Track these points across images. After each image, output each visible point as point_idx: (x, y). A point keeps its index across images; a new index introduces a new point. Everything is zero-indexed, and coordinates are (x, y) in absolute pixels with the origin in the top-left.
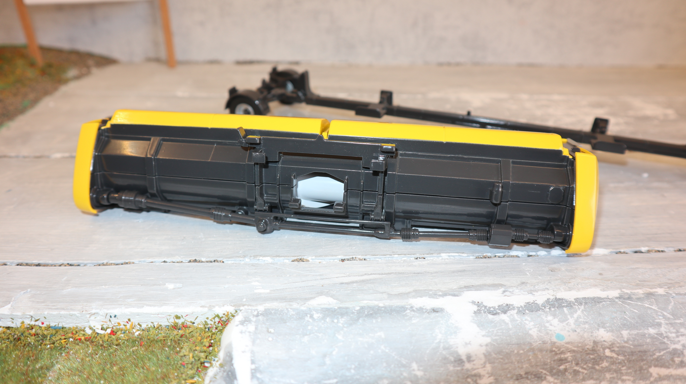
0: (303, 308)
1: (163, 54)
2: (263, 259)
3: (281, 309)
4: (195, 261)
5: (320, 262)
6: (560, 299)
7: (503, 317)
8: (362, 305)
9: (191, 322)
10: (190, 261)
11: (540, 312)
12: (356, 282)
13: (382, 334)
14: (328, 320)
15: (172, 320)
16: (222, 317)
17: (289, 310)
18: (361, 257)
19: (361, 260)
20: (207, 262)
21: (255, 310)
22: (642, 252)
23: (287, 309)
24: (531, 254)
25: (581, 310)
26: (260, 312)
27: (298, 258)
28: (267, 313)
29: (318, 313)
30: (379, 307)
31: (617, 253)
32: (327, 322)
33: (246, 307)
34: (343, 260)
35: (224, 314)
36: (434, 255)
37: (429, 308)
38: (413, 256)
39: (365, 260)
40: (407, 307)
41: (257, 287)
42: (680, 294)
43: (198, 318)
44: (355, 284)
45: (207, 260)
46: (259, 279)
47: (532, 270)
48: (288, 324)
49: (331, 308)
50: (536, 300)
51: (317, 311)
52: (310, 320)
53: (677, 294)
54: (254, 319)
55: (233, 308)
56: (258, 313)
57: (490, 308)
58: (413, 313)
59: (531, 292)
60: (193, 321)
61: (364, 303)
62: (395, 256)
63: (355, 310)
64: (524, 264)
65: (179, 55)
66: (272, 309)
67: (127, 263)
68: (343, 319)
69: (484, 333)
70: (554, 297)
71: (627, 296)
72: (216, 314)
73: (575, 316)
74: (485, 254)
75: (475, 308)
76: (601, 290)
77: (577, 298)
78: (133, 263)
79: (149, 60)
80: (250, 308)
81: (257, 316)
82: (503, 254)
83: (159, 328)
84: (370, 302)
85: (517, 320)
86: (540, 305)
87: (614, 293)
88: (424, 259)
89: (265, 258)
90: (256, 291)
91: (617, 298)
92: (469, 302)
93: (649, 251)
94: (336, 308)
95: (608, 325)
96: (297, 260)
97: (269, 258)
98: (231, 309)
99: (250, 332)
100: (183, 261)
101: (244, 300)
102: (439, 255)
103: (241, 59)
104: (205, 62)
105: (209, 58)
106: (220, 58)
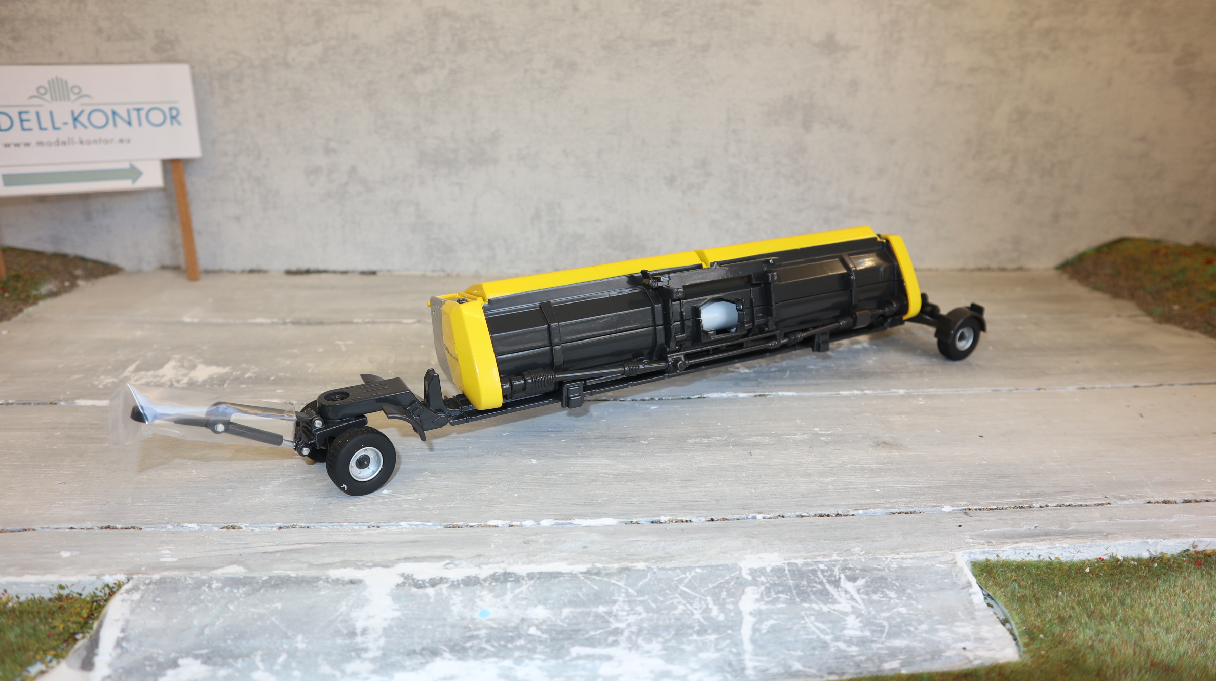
0: (204, 577)
1: (182, 261)
2: (187, 525)
3: (179, 577)
4: (108, 528)
5: (252, 530)
6: (509, 573)
7: (430, 591)
8: (272, 574)
9: (78, 594)
10: (102, 528)
11: (478, 586)
12: (282, 551)
13: (279, 606)
14: (226, 590)
15: (56, 591)
16: (113, 587)
17: (188, 578)
18: (303, 525)
19: (303, 528)
20: (122, 529)
21: (148, 579)
22: (660, 523)
23: (186, 578)
24: (514, 524)
25: (528, 585)
26: (154, 581)
27: (229, 525)
28: (162, 581)
29: (218, 583)
30: (290, 577)
31: (626, 524)
32: (224, 592)
33: (140, 575)
34: (280, 528)
35: (115, 584)
36: (392, 523)
37: (346, 579)
38: (366, 524)
39: (308, 528)
40: (322, 577)
41: (165, 556)
42: (663, 569)
43: (86, 588)
44: (278, 554)
45: (122, 527)
46: (172, 547)
47: (501, 542)
48: (179, 593)
49: (236, 578)
50: (479, 574)
51: (218, 580)
52: (207, 590)
53: (659, 569)
54: (143, 587)
55: (125, 576)
56: (151, 581)
57: (418, 580)
58: (326, 584)
59: (479, 566)
60: (80, 591)
61: (276, 572)
62: (344, 524)
63: (261, 580)
64: (496, 535)
65: (204, 261)
66: (168, 578)
67: (26, 530)
68: (244, 589)
69: (396, 606)
70: (504, 571)
71: (595, 571)
72: (106, 583)
73: (517, 591)
74: (455, 524)
75: (401, 580)
76: (569, 564)
77: (532, 573)
78: (34, 530)
79: (164, 268)
80: (144, 576)
81: (149, 584)
82: (478, 524)
83: (41, 600)
84: (283, 571)
85: (443, 595)
86: (481, 579)
87: (583, 568)
88: (379, 527)
89: (189, 525)
90: (162, 560)
91: (581, 573)
92: (398, 574)
93: (671, 521)
94: (241, 577)
95: (551, 602)
96: (227, 528)
97: (195, 524)
98: (122, 577)
99: (132, 601)
100: (94, 528)
101: (144, 569)
102: (398, 524)
103: (294, 267)
104: (243, 272)
105: (249, 266)
106: (264, 267)
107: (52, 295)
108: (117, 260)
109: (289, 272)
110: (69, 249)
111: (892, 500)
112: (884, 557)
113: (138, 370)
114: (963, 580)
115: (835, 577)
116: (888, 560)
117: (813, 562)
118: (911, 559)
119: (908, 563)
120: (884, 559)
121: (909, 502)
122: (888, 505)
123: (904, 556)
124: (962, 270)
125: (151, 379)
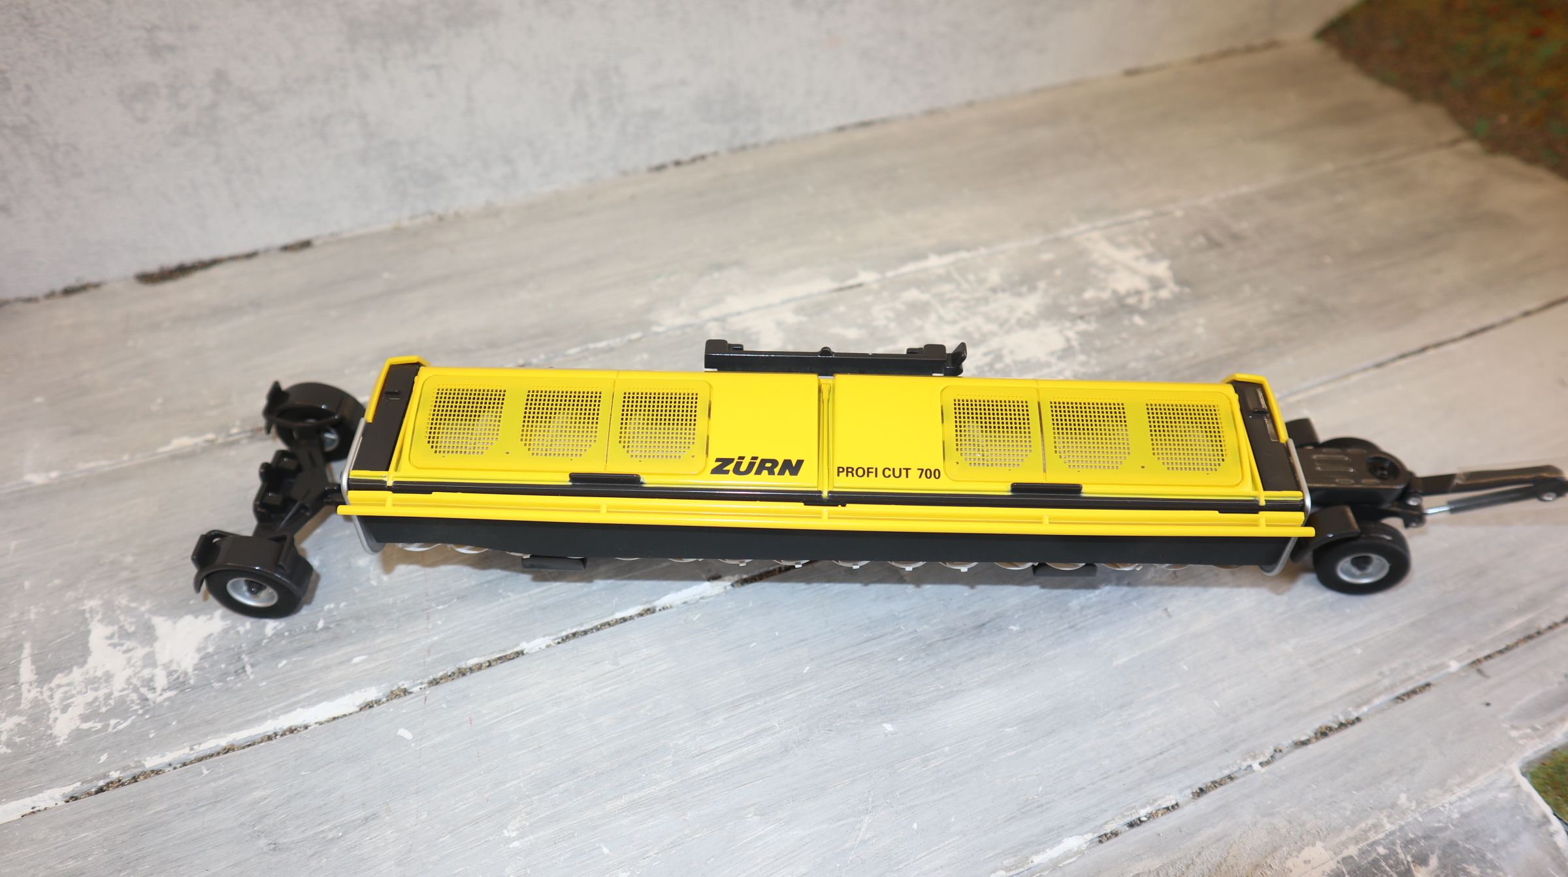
22: (1141, 823)
31: (1100, 842)
103: (152, 267)
104: (51, 295)
105: (59, 286)
106: (93, 278)
109: (147, 278)
111: (1385, 669)
112: (1440, 804)
113: (44, 673)
114: (1536, 815)
115: (1403, 864)
116: (1447, 809)
117: (1368, 845)
118: (1469, 796)
119: (1469, 804)
120: (1442, 809)
121: (1406, 666)
122: (1386, 682)
123: (1460, 792)
124: (1200, 60)
125: (91, 696)
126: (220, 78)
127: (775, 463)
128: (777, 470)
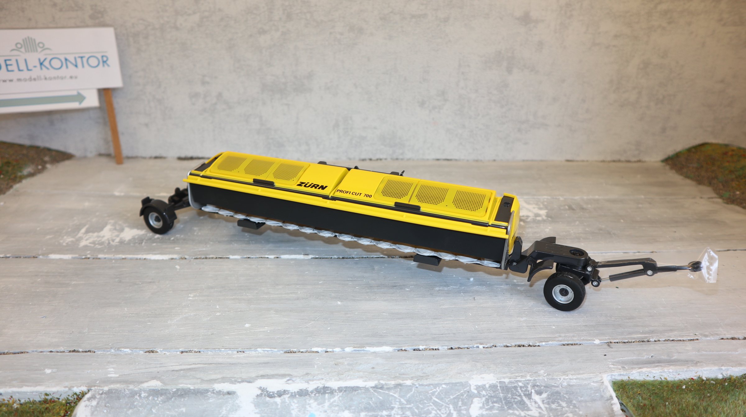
0: (136, 389)
1: (112, 151)
2: (124, 350)
3: (120, 389)
4: (74, 351)
5: (164, 354)
6: (327, 387)
7: (278, 400)
8: (178, 387)
9: (57, 398)
10: (70, 352)
11: (307, 397)
12: (184, 370)
13: (184, 410)
14: (150, 398)
15: (43, 397)
16: (79, 395)
17: (126, 390)
18: (196, 350)
19: (196, 352)
20: (83, 352)
21: (101, 390)
22: (420, 350)
23: (124, 389)
24: (328, 350)
25: (339, 396)
26: (104, 392)
27: (150, 350)
28: (110, 392)
29: (145, 393)
30: (190, 389)
31: (398, 351)
32: (149, 400)
33: (96, 388)
34: (182, 352)
35: (80, 393)
36: (252, 349)
37: (225, 391)
38: (236, 350)
39: (199, 352)
40: (210, 390)
41: (111, 373)
42: (422, 385)
43: (62, 395)
44: (182, 372)
45: (83, 350)
46: (115, 366)
47: (321, 364)
48: (121, 400)
49: (156, 389)
50: (308, 388)
51: (145, 391)
52: (138, 398)
53: (420, 385)
54: (98, 397)
55: (87, 388)
56: (103, 392)
57: (270, 392)
58: (212, 395)
59: (307, 382)
60: (58, 397)
61: (181, 386)
62: (222, 350)
63: (172, 391)
64: (317, 358)
65: (126, 151)
66: (114, 389)
67: (22, 353)
68: (161, 398)
69: (257, 411)
70: (323, 386)
71: (380, 386)
72: (75, 393)
73: (332, 400)
74: (291, 350)
75: (259, 392)
76: (363, 381)
77: (341, 387)
78: (27, 352)
79: (100, 155)
80: (99, 388)
81: (102, 394)
82: (306, 350)
83: (34, 403)
84: (185, 385)
85: (286, 402)
86: (309, 392)
87: (372, 384)
88: (244, 352)
89: (125, 350)
90: (109, 376)
91: (372, 387)
92: (257, 388)
93: (426, 349)
94: (160, 389)
95: (353, 408)
96: (149, 352)
97: (128, 349)
98: (84, 389)
99: (92, 406)
100: (65, 351)
101: (98, 382)
102: (256, 350)
103: (183, 155)
104: (151, 158)
105: (154, 155)
106: (164, 155)
107: (31, 175)
108: (71, 150)
109: (180, 159)
110: (41, 143)
111: (563, 335)
112: (559, 378)
113: (87, 232)
114: (607, 395)
115: (529, 392)
116: (561, 380)
117: (515, 381)
118: (575, 379)
119: (573, 382)
120: (559, 379)
121: (574, 336)
122: (560, 339)
123: (571, 377)
124: (603, 161)
125: (96, 239)
126: (220, 95)
127: (318, 185)
128: (318, 188)
